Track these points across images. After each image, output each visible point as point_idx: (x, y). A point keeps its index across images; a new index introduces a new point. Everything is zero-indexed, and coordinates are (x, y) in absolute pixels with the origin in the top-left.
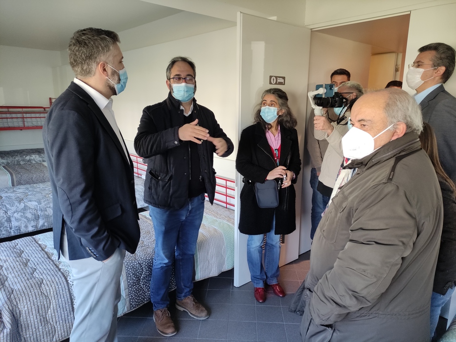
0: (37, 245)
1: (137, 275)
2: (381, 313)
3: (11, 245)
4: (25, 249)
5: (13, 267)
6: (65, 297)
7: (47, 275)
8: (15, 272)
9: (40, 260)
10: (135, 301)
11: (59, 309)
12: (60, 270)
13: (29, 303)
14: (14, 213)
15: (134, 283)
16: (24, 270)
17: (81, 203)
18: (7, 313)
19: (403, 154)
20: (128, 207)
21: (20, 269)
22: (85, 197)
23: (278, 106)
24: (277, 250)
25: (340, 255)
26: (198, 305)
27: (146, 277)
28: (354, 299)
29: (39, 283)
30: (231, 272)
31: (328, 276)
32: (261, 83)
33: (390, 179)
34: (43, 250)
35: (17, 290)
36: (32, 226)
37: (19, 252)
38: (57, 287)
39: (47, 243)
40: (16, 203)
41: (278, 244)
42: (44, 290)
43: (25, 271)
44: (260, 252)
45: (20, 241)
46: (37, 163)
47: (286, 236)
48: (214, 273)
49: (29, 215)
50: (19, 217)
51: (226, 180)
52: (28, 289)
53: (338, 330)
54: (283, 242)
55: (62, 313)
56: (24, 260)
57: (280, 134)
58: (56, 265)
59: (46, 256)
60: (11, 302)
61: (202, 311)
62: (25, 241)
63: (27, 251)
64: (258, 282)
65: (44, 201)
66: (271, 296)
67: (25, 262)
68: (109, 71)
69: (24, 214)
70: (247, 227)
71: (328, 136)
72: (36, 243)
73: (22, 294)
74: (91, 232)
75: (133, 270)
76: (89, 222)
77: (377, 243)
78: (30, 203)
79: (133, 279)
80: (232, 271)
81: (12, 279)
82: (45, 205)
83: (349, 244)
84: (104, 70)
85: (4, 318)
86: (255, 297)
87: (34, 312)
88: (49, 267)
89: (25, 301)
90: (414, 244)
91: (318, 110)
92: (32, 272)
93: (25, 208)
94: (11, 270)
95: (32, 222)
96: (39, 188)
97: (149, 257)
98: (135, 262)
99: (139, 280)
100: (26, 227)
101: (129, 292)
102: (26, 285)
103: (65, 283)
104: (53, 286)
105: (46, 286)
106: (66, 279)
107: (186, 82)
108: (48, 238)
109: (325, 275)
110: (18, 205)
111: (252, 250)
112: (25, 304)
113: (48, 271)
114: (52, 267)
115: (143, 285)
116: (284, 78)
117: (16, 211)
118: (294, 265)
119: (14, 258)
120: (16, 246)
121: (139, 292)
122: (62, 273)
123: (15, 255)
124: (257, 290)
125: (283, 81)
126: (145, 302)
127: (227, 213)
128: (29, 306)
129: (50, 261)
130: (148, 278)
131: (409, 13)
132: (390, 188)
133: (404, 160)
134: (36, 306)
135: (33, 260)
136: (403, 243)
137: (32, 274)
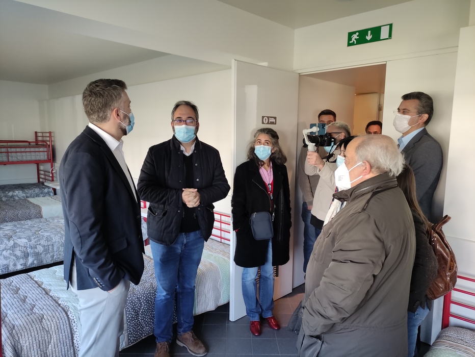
0: (33, 282)
1: (136, 310)
2: (361, 325)
3: (6, 282)
4: (21, 286)
5: (11, 304)
6: (66, 332)
7: (47, 310)
8: (14, 309)
9: (38, 296)
10: (133, 336)
11: (59, 344)
12: (59, 305)
13: (30, 338)
14: (3, 250)
15: (132, 317)
16: (23, 306)
17: (90, 236)
18: (10, 348)
19: (379, 190)
20: (133, 240)
21: (19, 305)
22: (94, 230)
23: (271, 145)
24: (270, 282)
25: (325, 273)
26: (197, 341)
27: (145, 311)
28: (335, 310)
29: (40, 318)
30: (226, 307)
31: (316, 292)
32: (254, 124)
33: (364, 210)
34: (40, 286)
35: (18, 325)
36: (21, 265)
37: (15, 289)
38: (58, 322)
39: (44, 279)
40: (6, 241)
41: (272, 277)
42: (45, 325)
43: (24, 308)
44: (255, 285)
45: (14, 278)
46: (20, 199)
47: (280, 266)
48: (211, 307)
49: (18, 253)
50: (8, 255)
51: (221, 215)
52: (29, 324)
53: (326, 342)
54: (277, 276)
55: (63, 348)
56: (22, 296)
57: (272, 170)
58: (55, 300)
59: (44, 292)
60: (13, 337)
61: (200, 347)
62: (20, 278)
63: (23, 288)
64: (254, 315)
65: (35, 238)
66: (266, 330)
67: (23, 298)
68: (122, 116)
69: (13, 252)
70: (242, 259)
71: (320, 170)
72: (32, 280)
73: (24, 329)
74: (97, 264)
75: (132, 305)
76: (97, 254)
77: (351, 261)
78: (19, 240)
79: (131, 314)
80: (228, 304)
81: (12, 315)
82: (35, 242)
83: (332, 263)
84: (118, 115)
85: (6, 353)
86: (251, 330)
87: (35, 347)
88: (48, 303)
89: (26, 336)
90: (383, 265)
91: (311, 146)
92: (31, 308)
93: (15, 246)
94: (9, 306)
95: (22, 260)
96: (28, 224)
97: (147, 291)
98: (134, 296)
99: (138, 314)
100: (15, 265)
101: (128, 327)
102: (27, 321)
103: (66, 317)
104: (54, 321)
105: (48, 322)
106: (66, 313)
107: (186, 124)
108: (43, 275)
109: (313, 292)
110: (7, 242)
111: (248, 283)
112: (27, 339)
113: (48, 307)
114: (52, 303)
115: (142, 320)
116: (275, 118)
117: (5, 249)
118: (288, 298)
119: (11, 295)
120: (11, 283)
121: (137, 327)
122: (63, 309)
123: (12, 292)
124: (253, 323)
125: (274, 121)
126: (143, 338)
127: (222, 247)
128: (31, 341)
129: (49, 297)
130: (147, 313)
131: (385, 63)
132: (363, 216)
133: (379, 194)
134: (37, 341)
135: (31, 296)
136: (373, 262)
137: (32, 310)
